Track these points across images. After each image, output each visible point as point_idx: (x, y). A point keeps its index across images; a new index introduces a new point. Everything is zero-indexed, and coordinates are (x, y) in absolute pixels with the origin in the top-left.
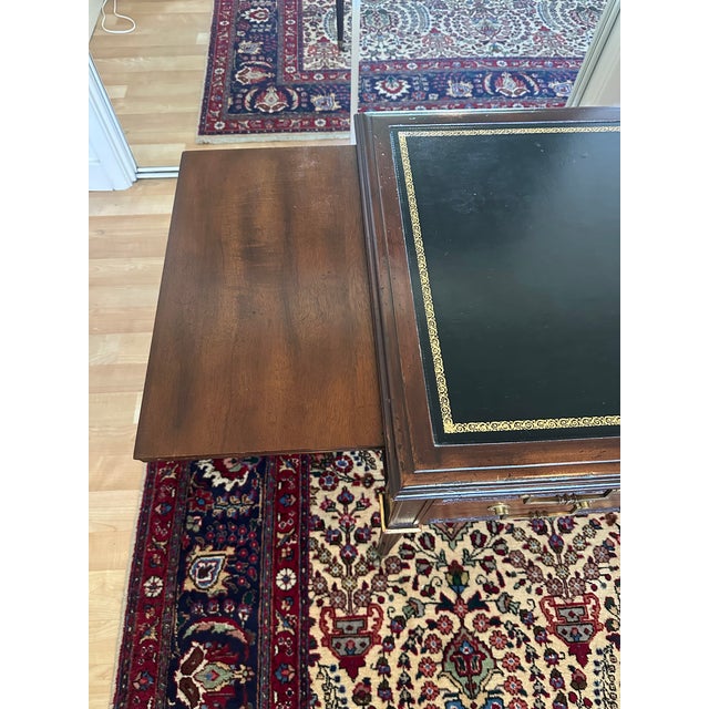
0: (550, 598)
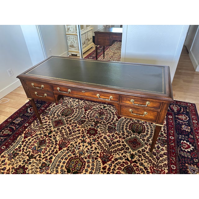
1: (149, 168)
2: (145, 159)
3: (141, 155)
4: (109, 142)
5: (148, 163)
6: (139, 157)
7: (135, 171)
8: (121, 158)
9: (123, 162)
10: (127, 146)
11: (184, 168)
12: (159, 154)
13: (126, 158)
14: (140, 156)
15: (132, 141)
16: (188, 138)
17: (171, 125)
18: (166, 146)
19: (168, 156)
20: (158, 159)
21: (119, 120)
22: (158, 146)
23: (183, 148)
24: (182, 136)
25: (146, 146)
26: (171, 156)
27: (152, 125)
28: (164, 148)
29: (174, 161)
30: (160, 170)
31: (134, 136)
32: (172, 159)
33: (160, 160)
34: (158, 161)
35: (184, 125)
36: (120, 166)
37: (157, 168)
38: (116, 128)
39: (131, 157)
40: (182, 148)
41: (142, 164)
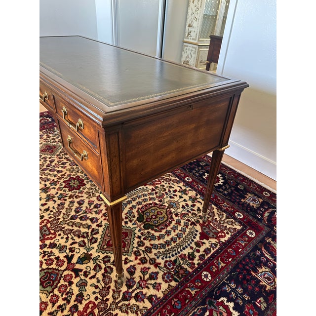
0: (95, 306)
1: (84, 303)
3: (103, 266)
4: (77, 212)
5: (98, 290)
6: (95, 269)
7: (56, 287)
8: (62, 249)
9: (57, 258)
12: (138, 291)
13: (70, 255)
14: (97, 268)
16: (249, 302)
18: (173, 284)
20: (125, 298)
22: (157, 273)
24: (237, 288)
25: (133, 257)
27: (190, 227)
31: (132, 227)
33: (127, 303)
34: (119, 302)
35: (269, 267)
36: (45, 260)
39: (81, 259)
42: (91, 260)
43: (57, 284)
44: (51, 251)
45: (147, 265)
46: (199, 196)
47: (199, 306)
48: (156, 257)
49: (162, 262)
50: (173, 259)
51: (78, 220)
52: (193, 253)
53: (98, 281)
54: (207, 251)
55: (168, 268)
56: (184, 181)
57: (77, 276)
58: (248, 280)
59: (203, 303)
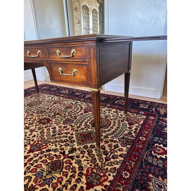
2: (88, 156)
3: (86, 151)
5: (89, 162)
6: (81, 153)
7: (63, 168)
9: (55, 155)
10: (75, 139)
11: (144, 180)
12: (112, 155)
15: (84, 135)
17: (149, 125)
18: (129, 146)
19: (125, 159)
21: (84, 114)
22: (117, 145)
23: (155, 152)
24: (159, 138)
26: (130, 159)
28: (125, 149)
29: (132, 167)
30: (102, 174)
31: (91, 130)
32: (130, 164)
33: (109, 161)
34: (105, 162)
36: (47, 158)
37: (99, 171)
38: (74, 121)
39: (70, 151)
40: (153, 152)
41: (79, 162)
42: (77, 150)
43: (63, 166)
44: (49, 153)
45: (110, 143)
46: (118, 110)
47: (147, 151)
48: (112, 139)
49: (117, 140)
50: (121, 137)
51: (57, 136)
52: (130, 132)
53: (87, 158)
54: (136, 129)
55: (121, 141)
56: (107, 107)
57: (73, 159)
58: (162, 134)
59: (148, 149)
